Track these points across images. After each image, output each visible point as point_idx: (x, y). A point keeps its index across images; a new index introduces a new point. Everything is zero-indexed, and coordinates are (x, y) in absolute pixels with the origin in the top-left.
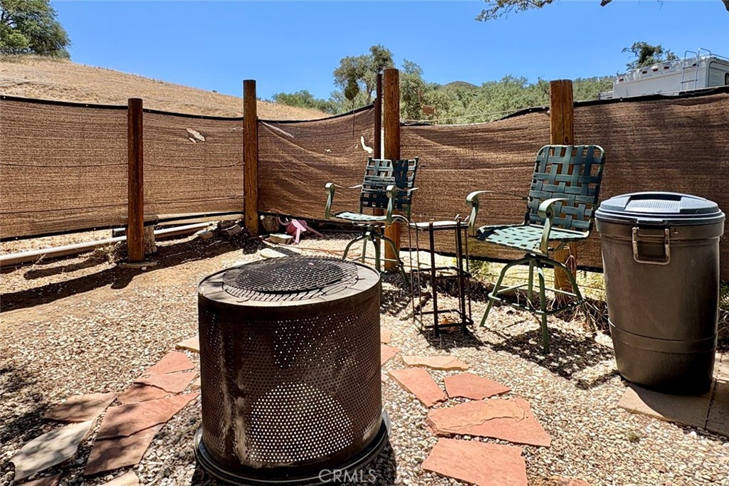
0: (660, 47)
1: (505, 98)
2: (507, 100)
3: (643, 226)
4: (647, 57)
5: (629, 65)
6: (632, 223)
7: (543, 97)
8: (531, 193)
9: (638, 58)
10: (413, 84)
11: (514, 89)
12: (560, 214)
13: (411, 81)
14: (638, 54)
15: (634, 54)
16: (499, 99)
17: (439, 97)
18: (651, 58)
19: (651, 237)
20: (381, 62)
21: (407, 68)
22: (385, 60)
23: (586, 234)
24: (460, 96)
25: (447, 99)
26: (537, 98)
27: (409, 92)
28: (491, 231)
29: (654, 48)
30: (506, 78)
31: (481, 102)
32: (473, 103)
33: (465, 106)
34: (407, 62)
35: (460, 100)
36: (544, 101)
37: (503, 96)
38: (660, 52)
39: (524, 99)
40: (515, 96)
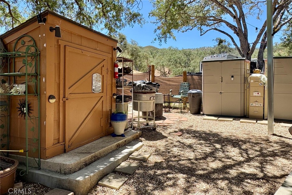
0: (225, 40)
1: (170, 56)
2: (170, 57)
3: (193, 94)
4: (221, 43)
5: (214, 46)
6: (192, 93)
7: (184, 56)
8: (180, 90)
9: (218, 44)
10: (135, 49)
11: (173, 52)
12: (184, 93)
13: (134, 48)
14: (218, 42)
15: (216, 42)
16: (167, 56)
17: (145, 55)
18: (222, 44)
19: (193, 95)
20: (122, 39)
21: (132, 42)
22: (123, 39)
23: (187, 96)
24: (151, 53)
25: (148, 56)
26: (181, 56)
27: (133, 52)
28: (174, 96)
29: (223, 40)
30: (170, 47)
31: (160, 57)
32: (157, 57)
33: (153, 57)
34: (132, 40)
35: (151, 55)
36: (184, 58)
37: (169, 55)
38: (225, 42)
39: (177, 57)
40: (173, 55)
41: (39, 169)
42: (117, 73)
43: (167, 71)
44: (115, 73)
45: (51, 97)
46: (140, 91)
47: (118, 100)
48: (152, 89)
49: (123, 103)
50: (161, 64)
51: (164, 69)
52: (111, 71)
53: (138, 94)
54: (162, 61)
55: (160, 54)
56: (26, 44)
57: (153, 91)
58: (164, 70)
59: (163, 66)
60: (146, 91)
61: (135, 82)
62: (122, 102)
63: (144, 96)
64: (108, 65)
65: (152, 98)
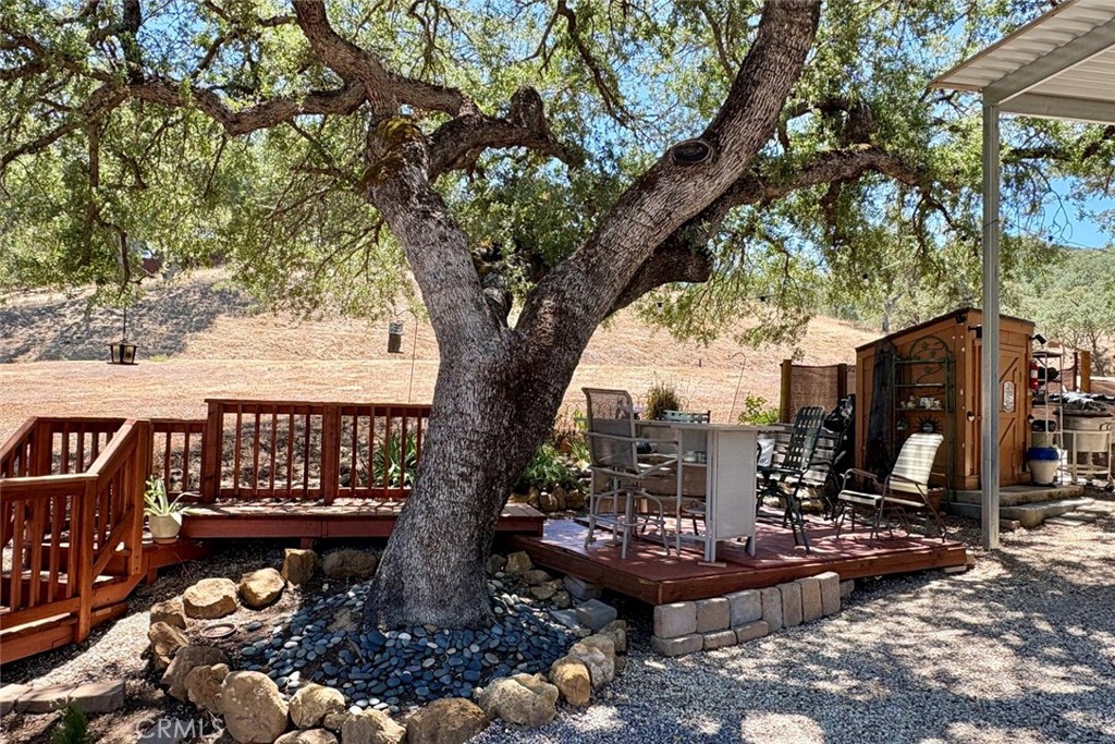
41: (956, 501)
42: (1035, 380)
43: (1106, 350)
44: (1032, 380)
45: (970, 414)
46: (1079, 411)
47: (1035, 427)
48: (1104, 410)
49: (1047, 432)
50: (1080, 321)
51: (1094, 341)
52: (1025, 377)
53: (1071, 419)
54: (1083, 307)
55: (1074, 275)
56: (930, 347)
57: (1108, 412)
58: (1094, 346)
59: (1089, 326)
60: (1092, 412)
61: (1066, 395)
62: (1044, 430)
63: (1086, 422)
64: (1021, 366)
65: (1104, 427)
